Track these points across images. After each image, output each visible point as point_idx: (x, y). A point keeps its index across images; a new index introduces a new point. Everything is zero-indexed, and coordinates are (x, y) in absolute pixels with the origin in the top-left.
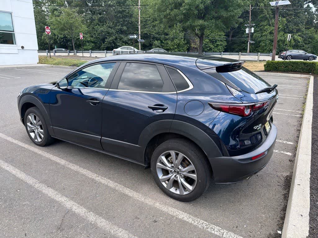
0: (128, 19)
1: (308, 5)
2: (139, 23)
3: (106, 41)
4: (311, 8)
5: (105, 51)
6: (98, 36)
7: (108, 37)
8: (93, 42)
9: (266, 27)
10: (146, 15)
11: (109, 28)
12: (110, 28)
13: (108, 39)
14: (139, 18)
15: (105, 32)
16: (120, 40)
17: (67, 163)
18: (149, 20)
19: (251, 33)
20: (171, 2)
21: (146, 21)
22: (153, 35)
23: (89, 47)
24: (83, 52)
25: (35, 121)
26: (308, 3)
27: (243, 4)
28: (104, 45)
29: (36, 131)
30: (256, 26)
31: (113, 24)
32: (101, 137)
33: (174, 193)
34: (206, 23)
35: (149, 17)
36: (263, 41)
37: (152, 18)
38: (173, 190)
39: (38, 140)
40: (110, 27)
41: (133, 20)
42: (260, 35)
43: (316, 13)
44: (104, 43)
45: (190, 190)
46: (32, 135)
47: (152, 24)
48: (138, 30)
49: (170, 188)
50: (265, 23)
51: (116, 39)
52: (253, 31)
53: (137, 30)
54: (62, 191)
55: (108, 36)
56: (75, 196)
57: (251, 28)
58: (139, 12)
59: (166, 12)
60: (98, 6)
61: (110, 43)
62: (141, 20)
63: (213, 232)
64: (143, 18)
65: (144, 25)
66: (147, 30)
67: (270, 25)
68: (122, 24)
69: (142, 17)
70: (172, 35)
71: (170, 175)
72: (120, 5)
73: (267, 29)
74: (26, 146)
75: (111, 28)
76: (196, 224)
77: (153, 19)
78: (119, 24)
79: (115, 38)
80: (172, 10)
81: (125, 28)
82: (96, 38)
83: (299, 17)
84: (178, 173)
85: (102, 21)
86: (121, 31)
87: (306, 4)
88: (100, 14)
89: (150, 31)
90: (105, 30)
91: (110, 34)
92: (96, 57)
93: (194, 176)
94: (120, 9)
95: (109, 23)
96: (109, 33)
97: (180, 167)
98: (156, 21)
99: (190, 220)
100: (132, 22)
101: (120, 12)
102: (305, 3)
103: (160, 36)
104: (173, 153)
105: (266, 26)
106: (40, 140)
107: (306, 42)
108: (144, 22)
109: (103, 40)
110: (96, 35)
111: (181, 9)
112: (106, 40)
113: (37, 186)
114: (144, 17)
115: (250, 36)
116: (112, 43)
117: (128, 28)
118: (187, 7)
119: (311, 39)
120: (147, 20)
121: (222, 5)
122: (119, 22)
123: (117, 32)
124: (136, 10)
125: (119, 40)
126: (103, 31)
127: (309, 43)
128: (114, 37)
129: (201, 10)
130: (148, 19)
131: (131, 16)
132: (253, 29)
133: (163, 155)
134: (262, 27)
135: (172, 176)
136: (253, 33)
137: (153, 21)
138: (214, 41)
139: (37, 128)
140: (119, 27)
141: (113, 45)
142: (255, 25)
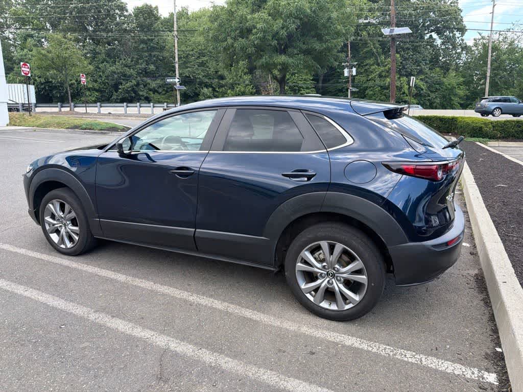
0: (157, 53)
1: (431, 35)
2: (177, 59)
3: (120, 89)
4: (435, 39)
5: (125, 104)
6: (106, 81)
7: (124, 82)
8: (97, 91)
10: (187, 47)
11: (125, 68)
12: (126, 67)
13: (124, 85)
14: (176, 51)
15: (118, 73)
16: (145, 86)
17: (130, 278)
18: (192, 55)
19: (352, 76)
20: (234, 27)
21: (187, 56)
22: (199, 78)
23: (91, 97)
24: (86, 107)
25: (61, 214)
26: (431, 32)
27: (344, 32)
28: (117, 96)
29: (63, 231)
30: (359, 66)
31: (132, 61)
32: (194, 230)
33: (327, 309)
34: (290, 60)
35: (192, 50)
36: (370, 88)
37: (196, 52)
38: (325, 305)
39: (66, 246)
40: (126, 66)
41: (166, 54)
42: (365, 79)
43: (442, 47)
44: (116, 91)
45: (355, 300)
46: (55, 237)
47: (198, 61)
48: (175, 71)
49: (321, 302)
50: (371, 61)
51: (138, 85)
52: (354, 73)
53: (172, 70)
54: (140, 321)
55: (123, 80)
56: (165, 327)
57: (352, 68)
58: (176, 41)
59: (226, 42)
60: (104, 30)
61: (128, 92)
62: (178, 55)
63: (406, 359)
64: (183, 51)
65: (185, 63)
66: (189, 71)
67: (378, 65)
68: (146, 61)
69: (179, 49)
70: (230, 79)
71: (319, 282)
72: (142, 30)
73: (374, 69)
74: (45, 257)
75: (129, 67)
76: (375, 350)
77: (199, 54)
78: (142, 61)
79: (136, 83)
80: (235, 39)
81: (152, 67)
82: (103, 83)
83: (419, 53)
84: (333, 276)
85: (112, 56)
86: (146, 72)
87: (428, 33)
88: (109, 45)
89: (194, 73)
90: (119, 71)
91: (127, 77)
92: (110, 113)
93: (363, 278)
94: (143, 37)
95: (125, 59)
96: (125, 75)
97: (337, 266)
98: (204, 57)
99: (365, 346)
100: (164, 58)
101: (143, 42)
102: (426, 32)
103: (212, 80)
104: (324, 244)
105: (373, 65)
106: (69, 245)
107: (432, 89)
108: (184, 58)
109: (116, 87)
110: (103, 79)
111: (252, 37)
112: (120, 87)
113: (93, 316)
114: (184, 50)
115: (350, 82)
116: (132, 92)
117: (157, 68)
118: (260, 35)
119: (438, 84)
120: (189, 54)
121: (313, 33)
122: (141, 57)
123: (139, 74)
124: (169, 38)
125: (142, 86)
126: (115, 72)
127: (436, 91)
128: (134, 82)
129: (282, 39)
130: (191, 53)
131: (162, 49)
132: (354, 70)
133: (306, 250)
134: (368, 67)
135: (323, 282)
136: (355, 76)
137: (199, 57)
138: (297, 88)
139: (65, 225)
140: (143, 66)
141: (133, 95)
142: (357, 64)
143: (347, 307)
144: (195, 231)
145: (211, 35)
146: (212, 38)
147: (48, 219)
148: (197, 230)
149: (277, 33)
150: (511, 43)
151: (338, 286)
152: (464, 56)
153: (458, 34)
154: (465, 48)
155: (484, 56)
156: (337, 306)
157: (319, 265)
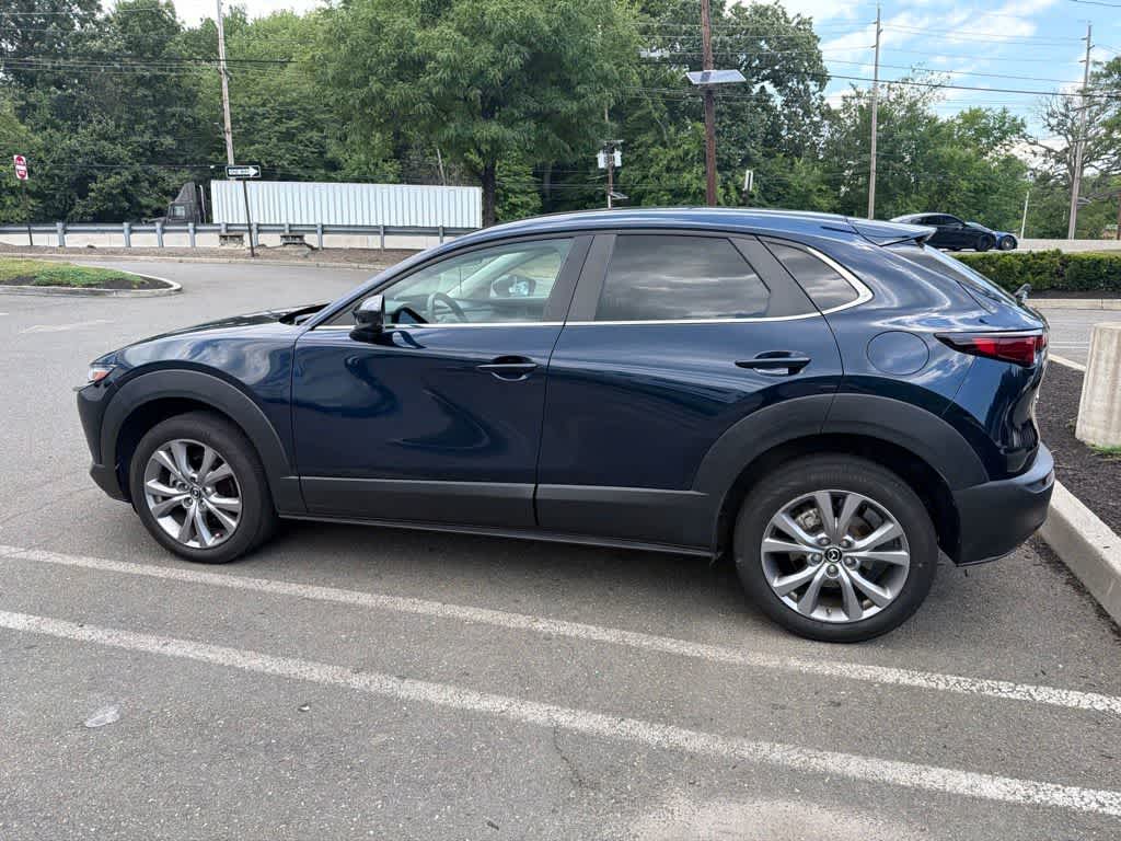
0: (179, 109)
1: (763, 87)
2: (228, 124)
3: (93, 190)
4: (771, 96)
6: (57, 171)
7: (101, 176)
9: (653, 150)
10: (250, 98)
11: (103, 142)
12: (106, 140)
13: (101, 182)
14: (226, 106)
15: (87, 154)
16: (153, 183)
18: (264, 116)
19: (614, 167)
21: (251, 119)
22: (283, 167)
26: (763, 80)
28: (85, 206)
31: (118, 126)
35: (264, 105)
36: (650, 193)
37: (272, 108)
40: (104, 136)
41: (201, 112)
42: (637, 175)
43: (785, 112)
44: (83, 196)
47: (277, 128)
48: (226, 150)
50: (648, 138)
51: (136, 181)
52: (618, 163)
53: (217, 149)
55: (98, 169)
57: (612, 152)
58: (225, 84)
60: (45, 53)
62: (231, 114)
64: (240, 106)
65: (247, 132)
66: (257, 150)
67: (664, 145)
68: (153, 127)
69: (233, 101)
70: (354, 170)
72: (140, 56)
73: (656, 155)
75: (113, 140)
77: (280, 112)
78: (142, 127)
79: (130, 178)
81: (168, 141)
82: (47, 176)
83: (743, 121)
84: (839, 556)
85: (69, 114)
86: (152, 151)
87: (756, 83)
88: (59, 88)
89: (270, 155)
90: (87, 149)
94: (142, 70)
95: (100, 122)
96: (102, 160)
98: (291, 120)
100: (197, 122)
102: (754, 80)
103: (310, 171)
105: (653, 145)
107: (769, 195)
108: (244, 120)
109: (81, 186)
110: (47, 168)
112: (93, 186)
114: (242, 102)
115: (611, 180)
116: (121, 198)
117: (181, 142)
118: (443, 74)
119: (781, 185)
120: (256, 113)
122: (139, 119)
123: (137, 156)
124: (207, 76)
125: (146, 184)
126: (76, 152)
127: (778, 200)
128: (127, 175)
130: (260, 110)
131: (190, 99)
132: (617, 155)
134: (643, 149)
136: (619, 167)
137: (279, 121)
138: (502, 192)
139: (199, 495)
140: (146, 138)
141: (126, 204)
142: (622, 144)
143: (867, 614)
144: (536, 488)
145: (330, 72)
146: (333, 78)
147: (153, 484)
148: (540, 486)
149: (482, 72)
150: (912, 107)
151: (848, 574)
152: (826, 132)
153: (813, 87)
154: (829, 114)
155: (863, 131)
156: (847, 614)
157: (810, 539)
